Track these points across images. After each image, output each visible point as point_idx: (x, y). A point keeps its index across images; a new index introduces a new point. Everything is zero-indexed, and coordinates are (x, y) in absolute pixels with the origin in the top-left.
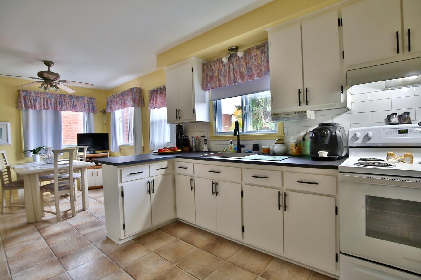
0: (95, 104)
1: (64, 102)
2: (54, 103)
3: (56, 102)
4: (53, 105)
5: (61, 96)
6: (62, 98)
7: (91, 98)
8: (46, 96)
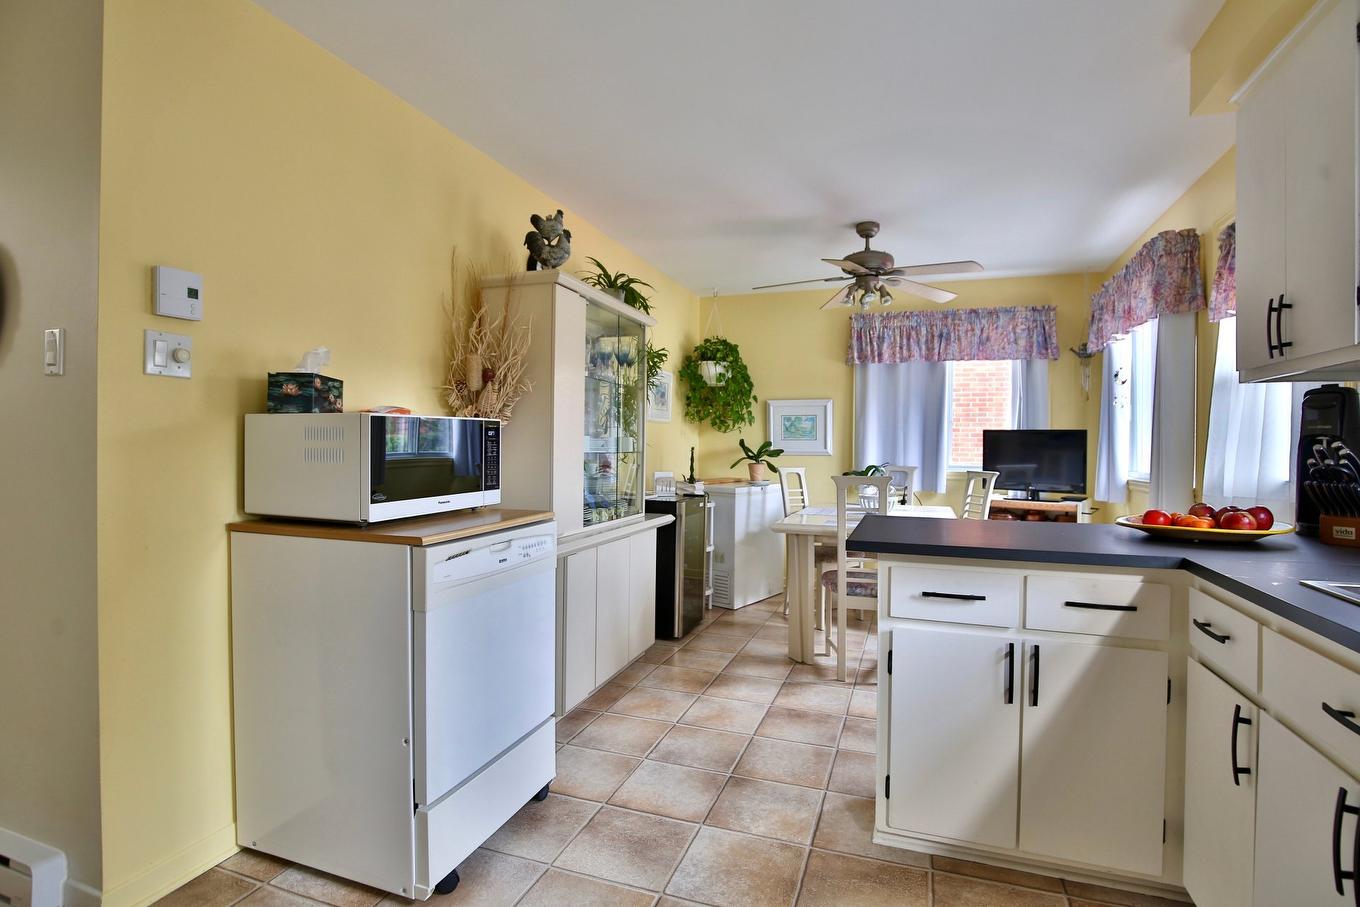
0: (1051, 327)
1: (952, 335)
2: (927, 341)
3: (933, 336)
4: (924, 347)
5: (947, 318)
6: (949, 320)
7: (1039, 308)
8: (906, 323)
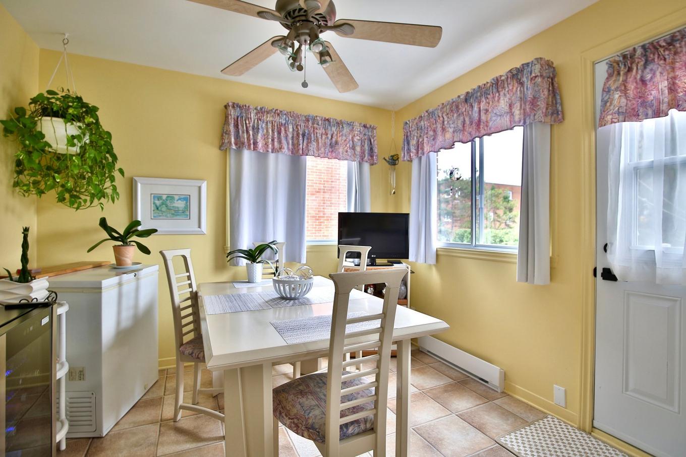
0: (374, 141)
1: (312, 135)
2: (293, 137)
3: (298, 135)
4: (290, 142)
5: (308, 121)
6: (310, 123)
7: (368, 126)
8: (277, 119)
